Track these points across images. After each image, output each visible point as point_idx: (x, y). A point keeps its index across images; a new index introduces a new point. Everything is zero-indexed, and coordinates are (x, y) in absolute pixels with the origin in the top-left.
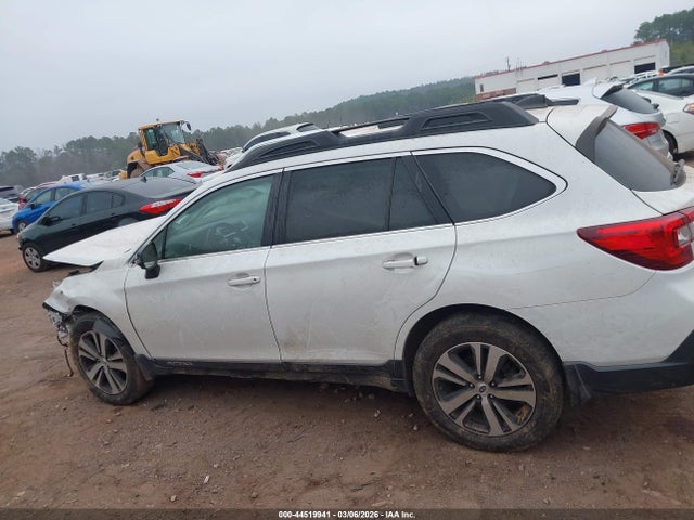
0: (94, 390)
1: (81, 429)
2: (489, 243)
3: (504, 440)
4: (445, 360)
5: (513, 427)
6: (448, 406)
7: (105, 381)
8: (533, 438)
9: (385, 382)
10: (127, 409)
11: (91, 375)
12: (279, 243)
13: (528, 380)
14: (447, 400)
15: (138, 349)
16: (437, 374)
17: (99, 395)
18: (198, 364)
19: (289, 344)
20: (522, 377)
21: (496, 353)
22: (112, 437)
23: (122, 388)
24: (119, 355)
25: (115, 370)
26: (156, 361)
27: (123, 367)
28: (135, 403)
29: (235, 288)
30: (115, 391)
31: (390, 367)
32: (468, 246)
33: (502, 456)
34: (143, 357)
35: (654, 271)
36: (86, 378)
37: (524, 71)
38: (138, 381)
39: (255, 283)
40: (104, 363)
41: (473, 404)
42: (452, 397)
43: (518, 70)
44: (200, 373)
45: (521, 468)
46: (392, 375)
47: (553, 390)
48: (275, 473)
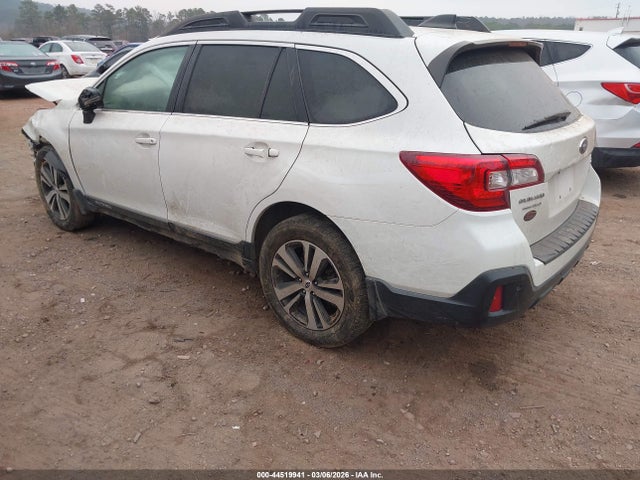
0: (49, 212)
1: (26, 239)
2: (328, 149)
3: (316, 335)
4: (282, 251)
5: (325, 325)
6: (281, 293)
7: (56, 208)
8: (336, 339)
9: (239, 259)
10: (68, 234)
11: (48, 199)
12: (178, 111)
13: (339, 286)
14: (281, 288)
15: (77, 185)
16: (276, 263)
17: (51, 217)
18: (116, 209)
19: (173, 207)
20: (336, 282)
21: (320, 255)
22: (41, 252)
23: (67, 216)
24: (65, 187)
25: (63, 199)
26: (89, 199)
27: (67, 197)
28: (76, 231)
29: (139, 145)
30: (62, 218)
31: (243, 247)
32: (312, 148)
33: (312, 348)
34: (79, 192)
35: (456, 208)
36: (44, 200)
37: (632, 22)
38: (76, 212)
39: (152, 144)
40: (56, 191)
41: (298, 296)
42: (285, 287)
43: (625, 19)
44: (119, 217)
45: (319, 362)
46: (244, 255)
47: (357, 300)
48: (131, 311)
